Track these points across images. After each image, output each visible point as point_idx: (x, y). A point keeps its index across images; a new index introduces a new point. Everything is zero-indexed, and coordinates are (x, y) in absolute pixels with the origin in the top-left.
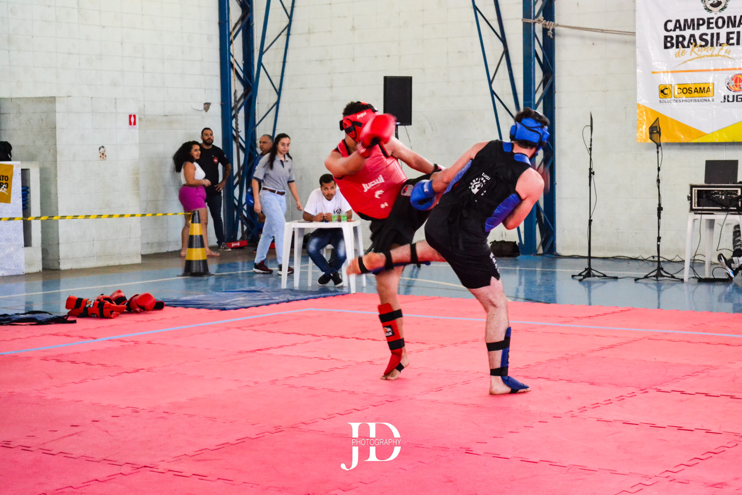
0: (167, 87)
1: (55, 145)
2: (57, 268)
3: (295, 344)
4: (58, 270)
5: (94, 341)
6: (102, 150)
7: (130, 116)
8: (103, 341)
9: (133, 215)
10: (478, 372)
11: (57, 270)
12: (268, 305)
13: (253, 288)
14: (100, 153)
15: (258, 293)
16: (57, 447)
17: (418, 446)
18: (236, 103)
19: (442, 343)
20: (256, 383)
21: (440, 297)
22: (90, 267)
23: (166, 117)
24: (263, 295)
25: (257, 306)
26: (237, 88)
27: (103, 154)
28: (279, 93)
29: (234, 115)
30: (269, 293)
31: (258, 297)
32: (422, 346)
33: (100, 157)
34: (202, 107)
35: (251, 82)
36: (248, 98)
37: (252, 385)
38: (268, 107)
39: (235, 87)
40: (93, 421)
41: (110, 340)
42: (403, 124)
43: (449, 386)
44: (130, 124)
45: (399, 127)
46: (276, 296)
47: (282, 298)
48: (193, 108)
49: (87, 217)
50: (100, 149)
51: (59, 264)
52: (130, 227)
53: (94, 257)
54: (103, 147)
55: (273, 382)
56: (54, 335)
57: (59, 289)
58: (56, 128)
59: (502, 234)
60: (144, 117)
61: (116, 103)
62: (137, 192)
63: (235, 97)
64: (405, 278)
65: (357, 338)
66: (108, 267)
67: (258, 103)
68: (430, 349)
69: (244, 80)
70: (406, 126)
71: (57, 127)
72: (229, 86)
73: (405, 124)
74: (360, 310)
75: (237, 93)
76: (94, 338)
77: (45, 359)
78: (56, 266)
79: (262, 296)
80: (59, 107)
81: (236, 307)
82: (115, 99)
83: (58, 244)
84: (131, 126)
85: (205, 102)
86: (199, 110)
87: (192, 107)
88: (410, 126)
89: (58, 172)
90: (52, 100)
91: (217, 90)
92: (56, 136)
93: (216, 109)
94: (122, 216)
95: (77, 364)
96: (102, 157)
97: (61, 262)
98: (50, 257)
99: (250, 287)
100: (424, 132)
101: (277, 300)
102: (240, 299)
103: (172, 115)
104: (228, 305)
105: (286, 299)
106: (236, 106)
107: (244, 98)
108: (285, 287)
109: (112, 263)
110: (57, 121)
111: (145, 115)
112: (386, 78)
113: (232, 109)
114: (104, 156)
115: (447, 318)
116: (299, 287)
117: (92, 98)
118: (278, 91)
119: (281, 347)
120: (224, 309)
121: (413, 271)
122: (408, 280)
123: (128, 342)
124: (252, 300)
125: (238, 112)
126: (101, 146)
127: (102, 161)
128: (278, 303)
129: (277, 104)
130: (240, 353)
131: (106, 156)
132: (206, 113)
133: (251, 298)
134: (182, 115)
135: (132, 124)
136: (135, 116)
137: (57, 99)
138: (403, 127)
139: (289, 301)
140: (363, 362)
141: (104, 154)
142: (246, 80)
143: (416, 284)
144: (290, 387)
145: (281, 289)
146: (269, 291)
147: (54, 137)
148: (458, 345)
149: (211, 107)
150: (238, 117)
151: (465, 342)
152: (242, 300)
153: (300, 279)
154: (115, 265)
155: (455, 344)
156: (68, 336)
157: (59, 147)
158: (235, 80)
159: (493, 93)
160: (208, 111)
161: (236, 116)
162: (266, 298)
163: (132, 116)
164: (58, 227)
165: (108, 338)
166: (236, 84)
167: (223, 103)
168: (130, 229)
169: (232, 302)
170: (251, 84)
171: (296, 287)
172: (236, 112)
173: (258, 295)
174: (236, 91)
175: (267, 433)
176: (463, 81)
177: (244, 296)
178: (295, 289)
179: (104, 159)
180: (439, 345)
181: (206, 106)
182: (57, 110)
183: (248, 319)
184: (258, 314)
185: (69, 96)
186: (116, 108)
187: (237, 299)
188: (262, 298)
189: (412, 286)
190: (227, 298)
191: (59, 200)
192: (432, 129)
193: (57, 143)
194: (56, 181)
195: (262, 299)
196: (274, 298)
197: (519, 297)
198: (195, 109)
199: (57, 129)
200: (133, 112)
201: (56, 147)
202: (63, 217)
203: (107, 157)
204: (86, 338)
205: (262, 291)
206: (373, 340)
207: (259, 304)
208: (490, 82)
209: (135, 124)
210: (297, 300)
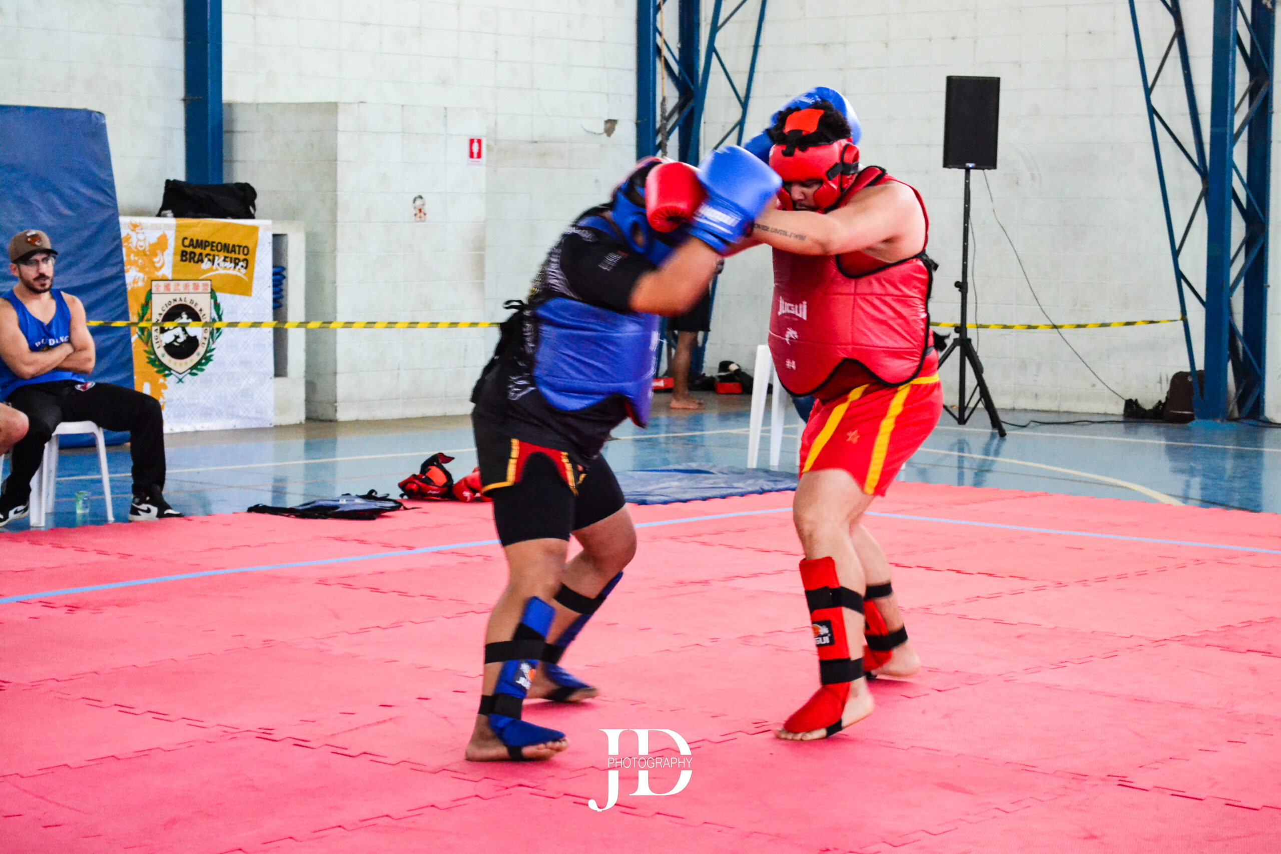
0: (538, 89)
1: (335, 190)
2: (331, 417)
3: (781, 572)
4: (333, 421)
5: (411, 552)
6: (419, 202)
7: (472, 141)
8: (426, 554)
9: (474, 324)
10: (1132, 636)
11: (331, 421)
12: (723, 497)
13: (694, 466)
14: (415, 208)
15: (704, 475)
16: (358, 743)
17: (1028, 768)
18: (665, 122)
19: (1060, 580)
20: (714, 640)
21: (1046, 493)
22: (390, 417)
23: (536, 144)
24: (714, 478)
25: (705, 499)
26: (666, 94)
27: (420, 211)
28: (744, 105)
29: (660, 143)
30: (725, 476)
31: (707, 482)
32: (1018, 584)
33: (416, 215)
34: (601, 127)
35: (693, 83)
36: (686, 111)
37: (708, 644)
38: (723, 131)
39: (663, 91)
40: (420, 698)
41: (439, 552)
42: (981, 167)
43: (1078, 659)
44: (472, 156)
45: (972, 171)
46: (738, 481)
47: (749, 485)
48: (585, 130)
49: (391, 324)
50: (415, 200)
51: (336, 410)
52: (466, 346)
53: (399, 399)
54: (421, 197)
55: (747, 639)
56: (336, 539)
57: (334, 456)
58: (336, 160)
59: (1161, 379)
60: (496, 144)
61: (446, 116)
62: (480, 281)
63: (663, 110)
64: (975, 456)
65: (897, 565)
66: (424, 419)
67: (705, 123)
68: (1038, 589)
69: (680, 78)
70: (986, 171)
71: (339, 158)
72: (651, 89)
73: (985, 167)
74: (895, 512)
75: (666, 103)
76: (410, 548)
77: (323, 582)
78: (329, 414)
79: (711, 481)
80: (344, 121)
81: (666, 499)
82: (446, 109)
83: (335, 373)
84: (472, 159)
85: (606, 119)
86: (595, 133)
87: (582, 127)
88: (992, 171)
89: (339, 242)
90: (332, 108)
91: (630, 96)
92: (336, 174)
93: (627, 131)
94: (454, 324)
95: (383, 594)
96: (419, 215)
97: (340, 406)
98: (320, 396)
99: (689, 464)
100: (1017, 183)
101: (742, 488)
102: (674, 485)
103: (546, 142)
104: (649, 495)
105: (757, 488)
106: (663, 126)
107: (680, 113)
108: (754, 466)
109: (430, 411)
110: (339, 147)
111: (496, 141)
112: (950, 80)
113: (657, 132)
114: (422, 214)
115: (1064, 532)
116: (779, 466)
117: (403, 106)
118: (743, 100)
119: (756, 575)
120: (644, 503)
121: (989, 444)
122: (980, 459)
123: (472, 557)
124: (694, 488)
125: (667, 139)
126: (416, 195)
127: (419, 224)
128: (742, 495)
129: (741, 124)
130: (679, 585)
131: (425, 214)
132: (608, 138)
133: (692, 484)
134: (564, 142)
135: (475, 155)
136: (479, 141)
137: (340, 107)
138: (980, 171)
139: (763, 492)
140: (912, 609)
141: (423, 211)
142: (684, 79)
143: (994, 468)
144: (777, 650)
145: (747, 469)
146: (725, 471)
147: (332, 175)
148: (1088, 583)
149: (617, 127)
150: (668, 147)
151: (1103, 579)
152: (677, 487)
153: (782, 452)
154: (436, 415)
155: (1084, 582)
156: (361, 542)
157: (343, 195)
158: (663, 78)
159: (1152, 111)
160: (613, 136)
161: (663, 145)
162: (722, 485)
163: (475, 141)
164: (335, 343)
165: (436, 549)
166: (666, 87)
167: (639, 121)
168: (466, 350)
169: (658, 489)
170: (692, 87)
171: (773, 466)
172: (664, 137)
173: (706, 479)
174: (664, 100)
175: (741, 733)
176: (1094, 88)
177: (679, 480)
178: (772, 469)
179: (423, 219)
180: (1053, 582)
181: (609, 125)
182: (340, 127)
183: (689, 523)
184: (710, 514)
185: (362, 102)
186: (445, 125)
187: (666, 485)
188: (711, 484)
189: (988, 471)
190: (647, 482)
191: (340, 292)
192: (1033, 177)
193: (339, 187)
194: (335, 258)
195: (711, 486)
196: (736, 485)
197: (1190, 497)
198: (588, 132)
199: (338, 163)
200: (476, 135)
201: (336, 195)
202: (348, 324)
203: (427, 216)
204: (394, 547)
205: (712, 471)
206: (928, 568)
207: (708, 494)
208: (1148, 91)
209: (479, 156)
210: (778, 491)
